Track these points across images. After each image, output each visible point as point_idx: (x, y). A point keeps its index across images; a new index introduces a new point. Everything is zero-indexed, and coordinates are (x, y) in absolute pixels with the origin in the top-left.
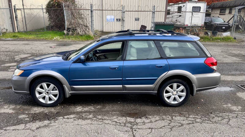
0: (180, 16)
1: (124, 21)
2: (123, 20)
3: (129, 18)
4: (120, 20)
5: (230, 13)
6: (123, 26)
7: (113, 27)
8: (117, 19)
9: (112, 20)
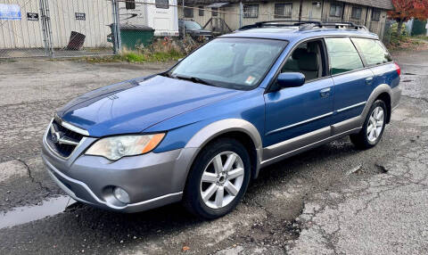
0: (134, 15)
1: (48, 19)
2: (46, 19)
3: (60, 12)
4: (37, 16)
5: (201, 14)
6: (46, 30)
7: (26, 38)
8: (28, 14)
9: (16, 16)
